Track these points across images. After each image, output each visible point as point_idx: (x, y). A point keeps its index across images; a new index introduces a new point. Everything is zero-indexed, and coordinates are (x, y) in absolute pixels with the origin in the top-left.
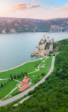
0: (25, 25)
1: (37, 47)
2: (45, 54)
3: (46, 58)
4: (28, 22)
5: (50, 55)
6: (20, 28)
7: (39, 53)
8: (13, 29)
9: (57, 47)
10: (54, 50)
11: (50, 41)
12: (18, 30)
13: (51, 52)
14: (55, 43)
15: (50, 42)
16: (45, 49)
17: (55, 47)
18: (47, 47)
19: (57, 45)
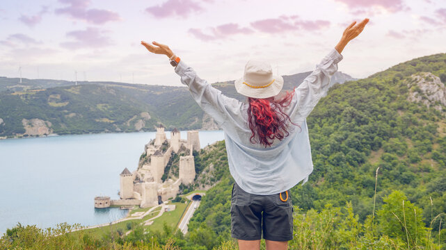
0: (100, 106)
1: (125, 172)
2: (160, 198)
3: (162, 211)
4: (112, 92)
5: (178, 200)
6: (72, 115)
7: (137, 195)
8: (38, 122)
9: (211, 166)
10: (200, 178)
11: (185, 145)
12: (63, 126)
13: (184, 188)
14: (203, 152)
15: (182, 148)
16: (164, 179)
17: (204, 167)
18: (170, 171)
19: (210, 156)
